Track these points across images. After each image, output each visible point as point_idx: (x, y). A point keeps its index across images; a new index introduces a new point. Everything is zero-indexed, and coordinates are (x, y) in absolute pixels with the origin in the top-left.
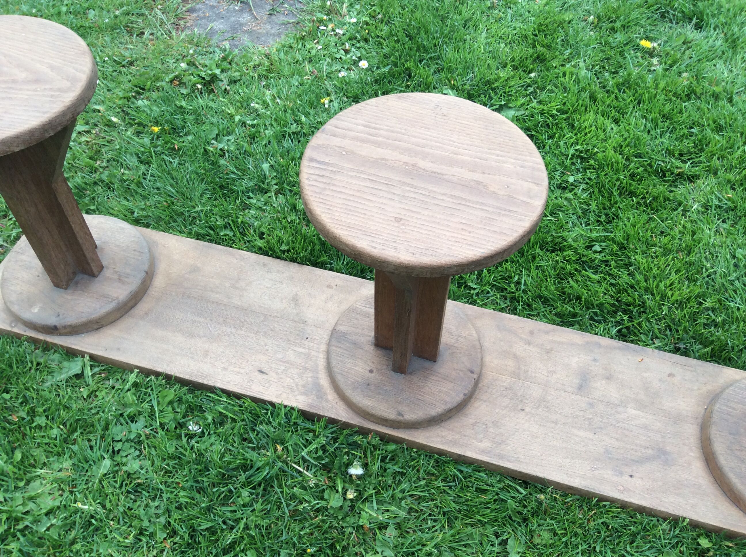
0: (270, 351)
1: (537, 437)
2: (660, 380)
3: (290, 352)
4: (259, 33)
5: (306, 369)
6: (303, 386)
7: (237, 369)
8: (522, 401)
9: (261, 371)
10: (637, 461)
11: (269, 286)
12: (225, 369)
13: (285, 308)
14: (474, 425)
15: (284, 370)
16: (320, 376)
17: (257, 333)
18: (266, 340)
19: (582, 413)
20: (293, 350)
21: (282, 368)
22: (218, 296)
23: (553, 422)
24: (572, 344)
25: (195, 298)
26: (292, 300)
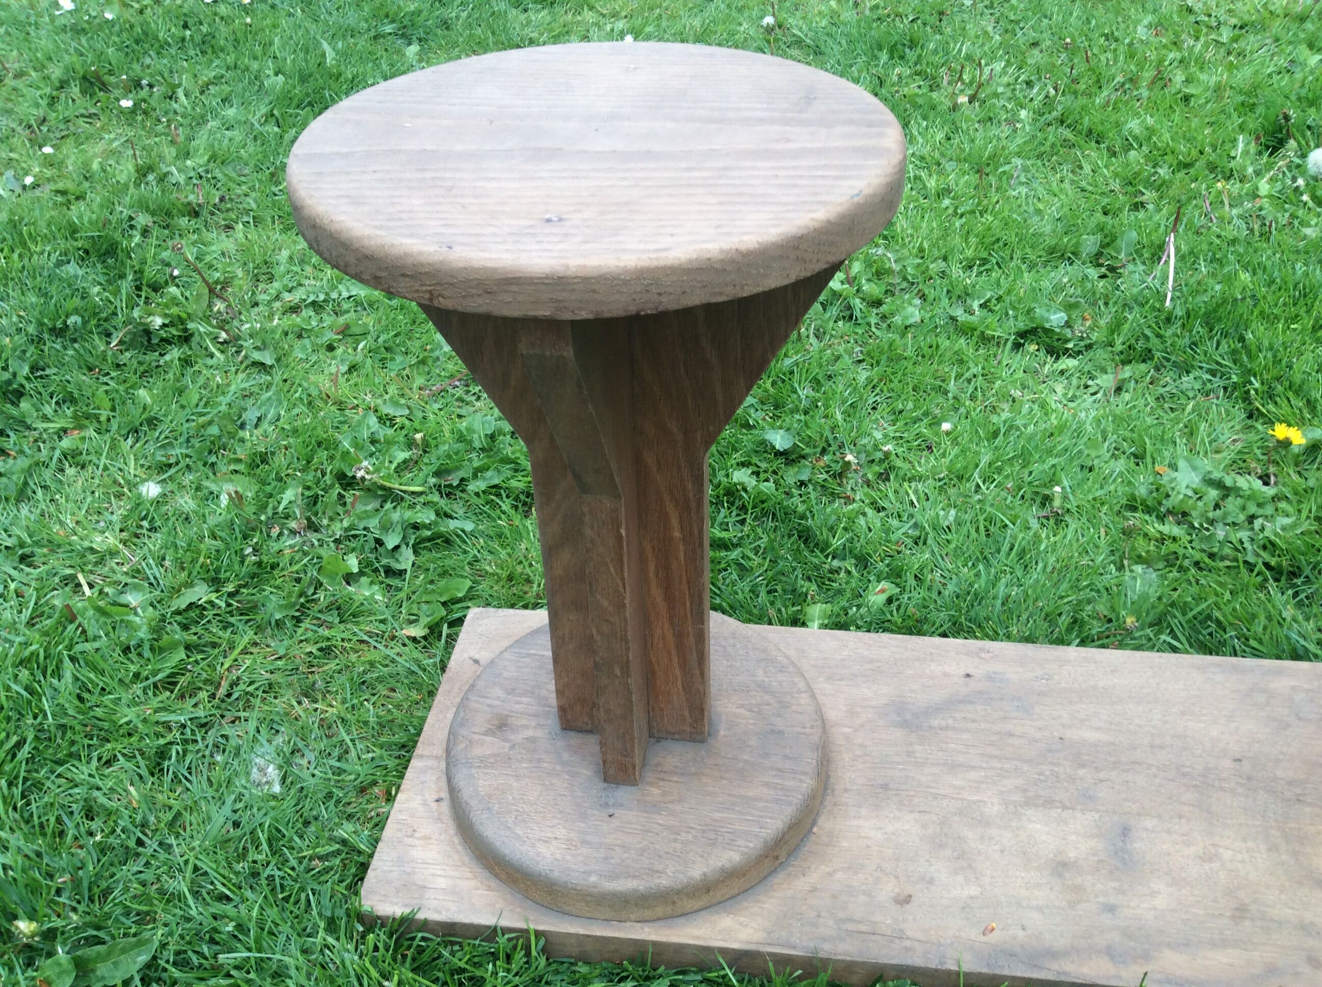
1: (1183, 713)
2: (931, 882)
8: (1249, 778)
10: (961, 702)
19: (1102, 775)
23: (1161, 747)
24: (1187, 945)
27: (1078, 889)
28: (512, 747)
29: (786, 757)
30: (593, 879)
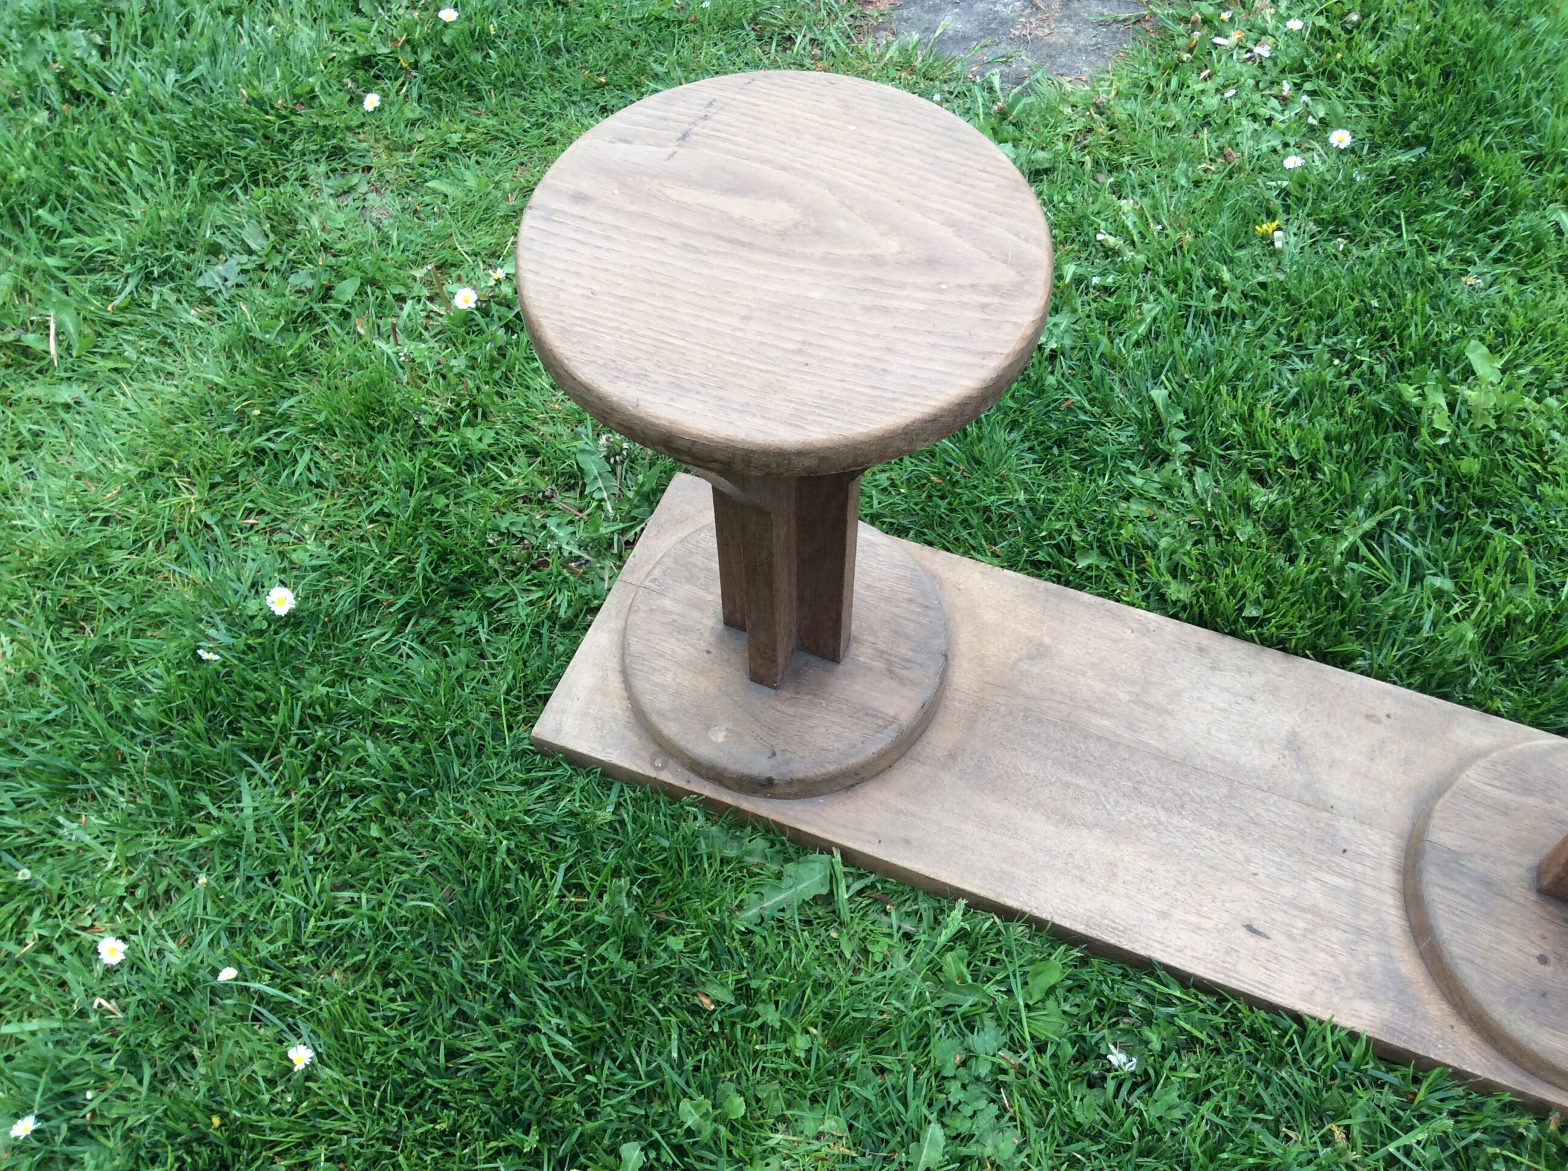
0: (1261, 876)
3: (1312, 885)
4: (1050, 45)
5: (1359, 931)
6: (1361, 975)
7: (1193, 919)
9: (1250, 928)
11: (1222, 705)
12: (1164, 915)
13: (1274, 766)
15: (1305, 929)
16: (1396, 952)
17: (1220, 826)
18: (1244, 847)
20: (1316, 879)
21: (1301, 924)
22: (1105, 722)
25: (1055, 725)
26: (1287, 748)
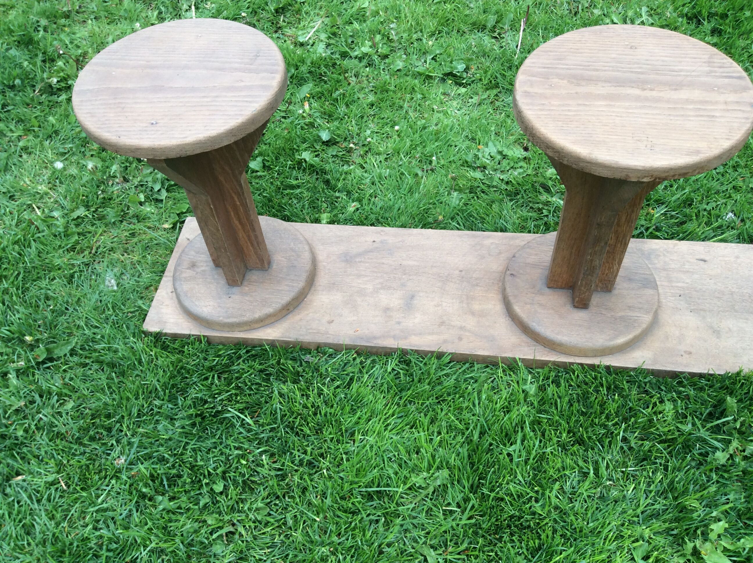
0: (708, 279)
1: (447, 254)
2: (341, 316)
3: (688, 281)
5: (664, 270)
6: (659, 256)
7: (726, 259)
8: (463, 278)
9: (704, 261)
10: (369, 252)
12: (737, 257)
14: (500, 253)
15: (684, 265)
17: (732, 293)
18: (719, 288)
19: (411, 277)
20: (687, 283)
21: (686, 267)
23: (435, 267)
24: (420, 334)
26: (719, 331)
27: (390, 317)
28: (197, 273)
29: (296, 275)
30: (221, 318)
